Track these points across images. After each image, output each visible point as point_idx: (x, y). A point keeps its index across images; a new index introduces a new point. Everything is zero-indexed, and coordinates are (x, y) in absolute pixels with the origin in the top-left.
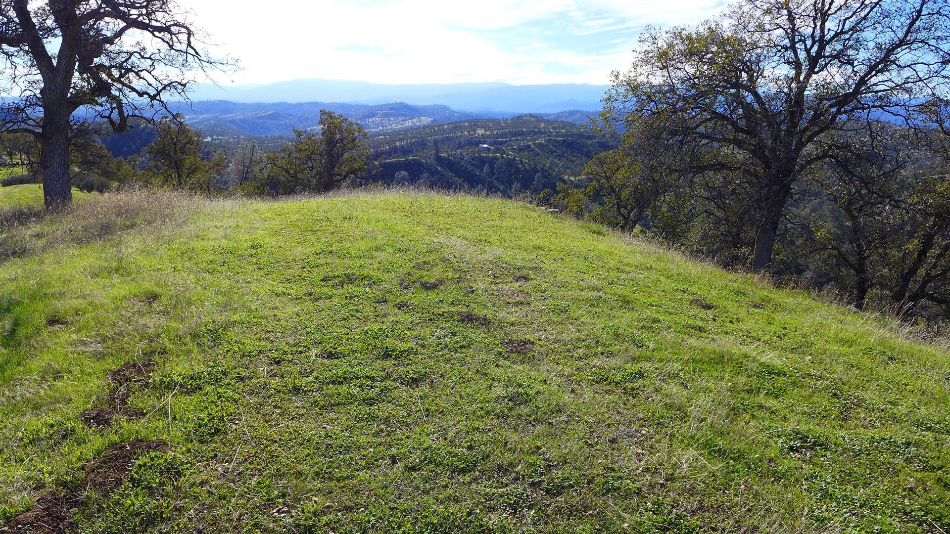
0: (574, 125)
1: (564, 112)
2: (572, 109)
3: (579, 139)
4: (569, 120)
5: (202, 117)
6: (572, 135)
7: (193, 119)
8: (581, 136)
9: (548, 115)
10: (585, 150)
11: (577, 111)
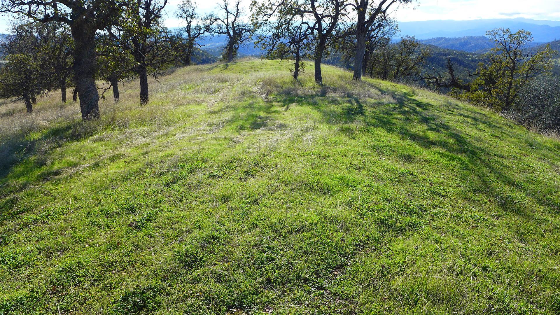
0: (437, 47)
1: (433, 39)
2: (439, 36)
3: (438, 56)
4: (436, 44)
5: (217, 44)
6: (435, 53)
7: (213, 45)
8: (440, 54)
9: (422, 41)
10: (441, 62)
11: (442, 38)
